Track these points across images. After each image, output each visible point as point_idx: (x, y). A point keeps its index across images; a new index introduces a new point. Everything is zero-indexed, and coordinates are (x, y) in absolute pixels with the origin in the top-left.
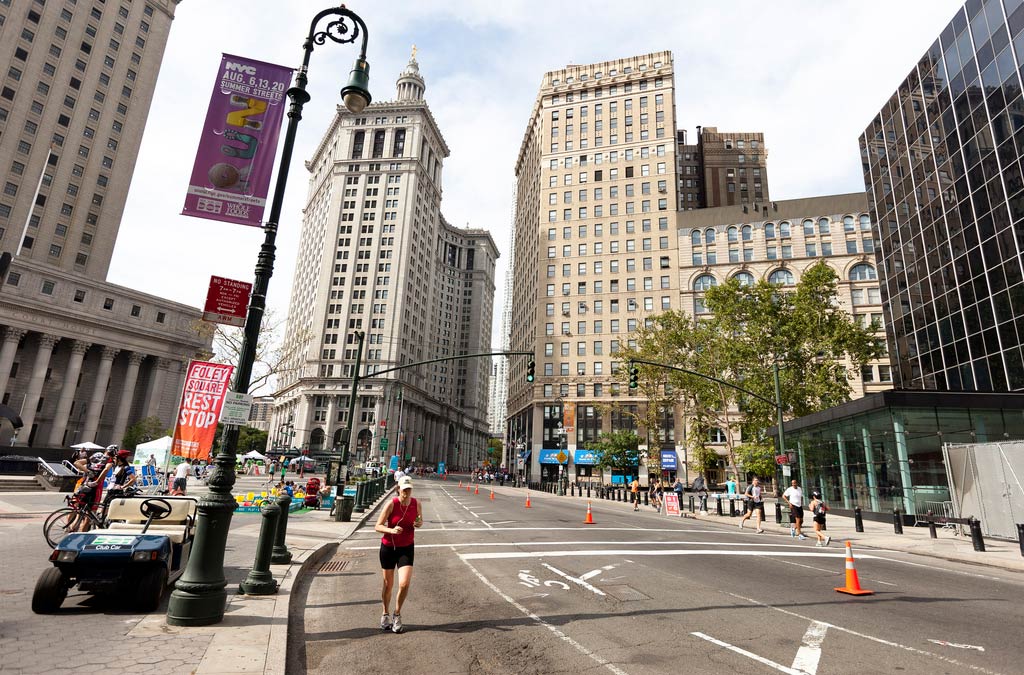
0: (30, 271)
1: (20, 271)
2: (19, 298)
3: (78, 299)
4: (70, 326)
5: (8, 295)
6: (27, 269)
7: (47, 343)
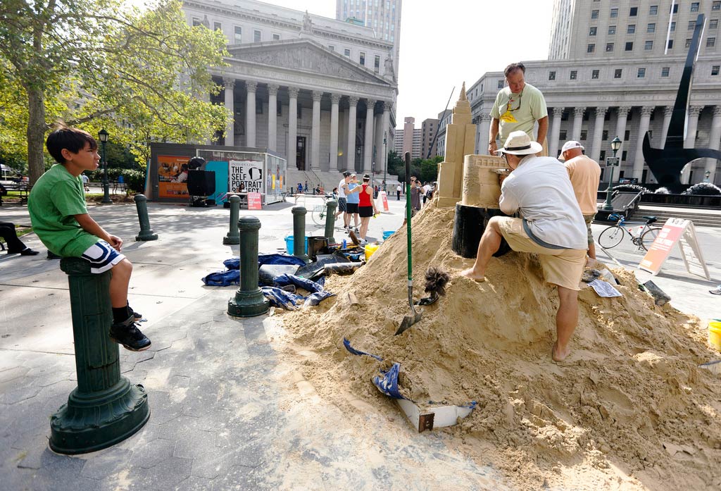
0: (675, 62)
1: (669, 65)
2: (671, 85)
3: (714, 73)
4: (710, 96)
5: (663, 85)
6: (674, 62)
7: (694, 112)
